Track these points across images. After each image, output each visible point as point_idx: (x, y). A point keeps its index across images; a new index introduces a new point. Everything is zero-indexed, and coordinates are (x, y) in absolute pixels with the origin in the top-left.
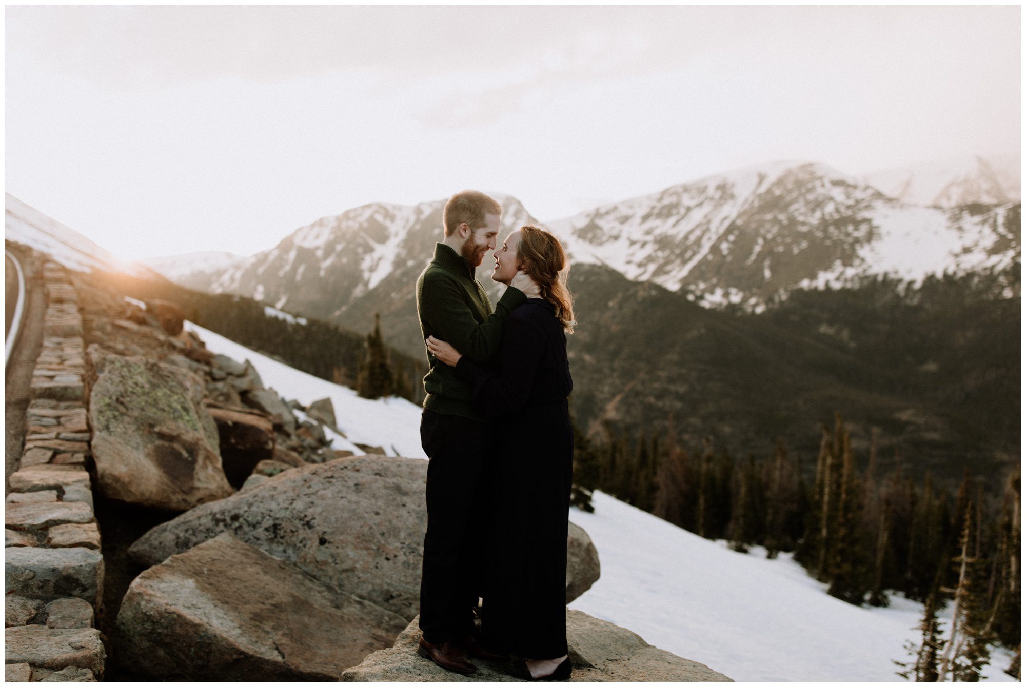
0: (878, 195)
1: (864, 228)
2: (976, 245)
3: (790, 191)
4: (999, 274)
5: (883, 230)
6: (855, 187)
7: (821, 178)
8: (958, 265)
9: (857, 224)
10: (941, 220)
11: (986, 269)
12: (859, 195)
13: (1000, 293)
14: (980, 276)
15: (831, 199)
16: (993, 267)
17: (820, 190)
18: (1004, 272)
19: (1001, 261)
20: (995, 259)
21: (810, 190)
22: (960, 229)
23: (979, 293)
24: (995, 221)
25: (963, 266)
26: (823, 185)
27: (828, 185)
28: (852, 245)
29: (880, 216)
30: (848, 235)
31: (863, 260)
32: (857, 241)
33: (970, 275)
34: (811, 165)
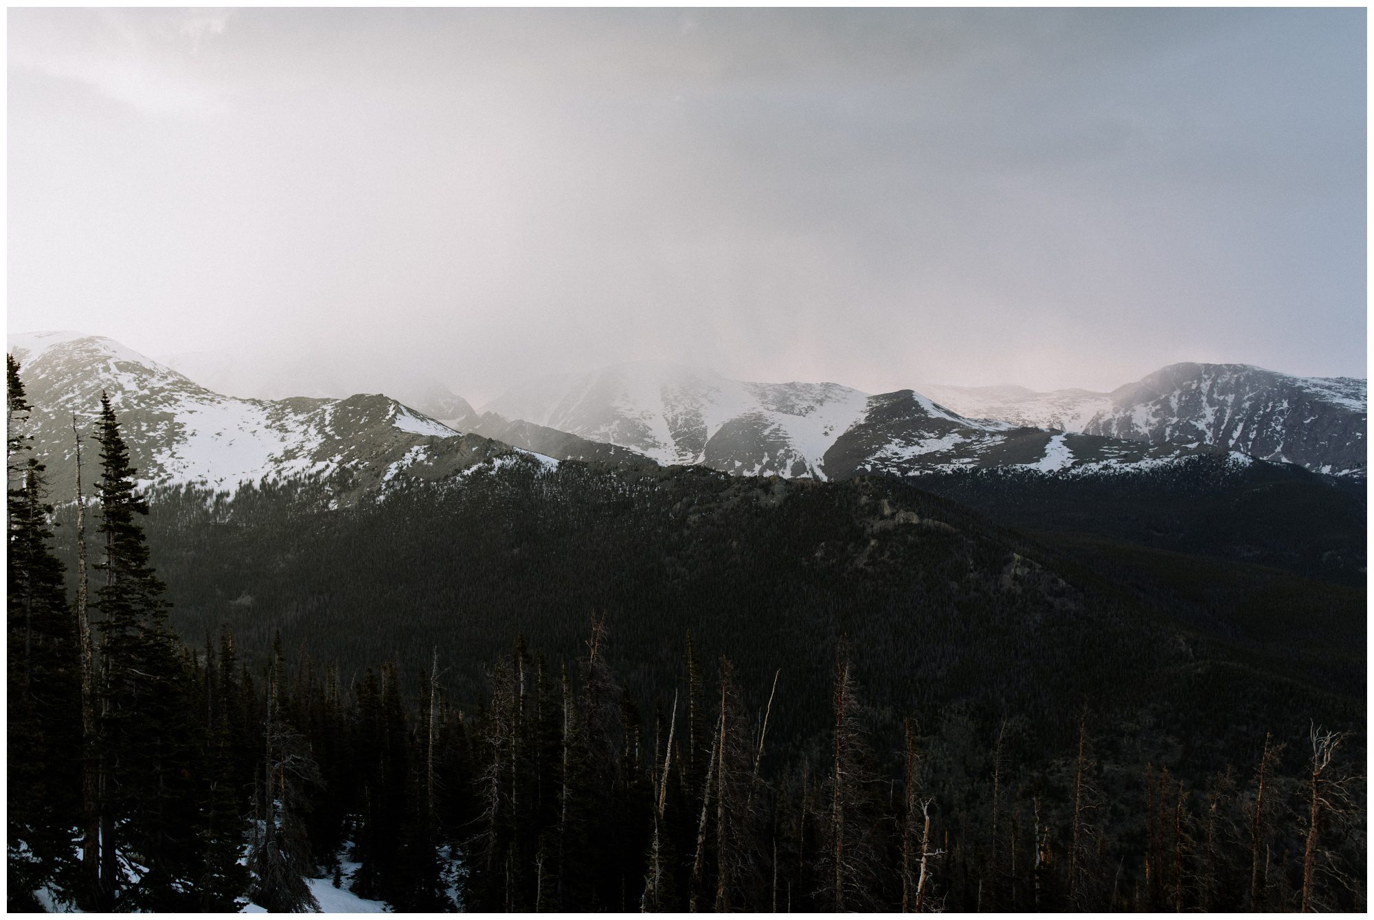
0: (183, 384)
1: (163, 426)
2: (302, 448)
3: (59, 374)
4: (324, 484)
5: (188, 429)
6: (151, 373)
7: (104, 360)
8: (279, 472)
9: (153, 421)
10: (259, 416)
11: (310, 476)
12: (155, 383)
13: (326, 506)
14: (303, 485)
15: (120, 387)
16: (319, 473)
17: (104, 376)
18: (330, 479)
19: (327, 466)
20: (320, 465)
21: (88, 375)
22: (283, 429)
23: (303, 505)
24: (323, 419)
25: (284, 473)
26: (107, 369)
27: (114, 369)
28: (146, 449)
29: (184, 411)
30: (141, 435)
31: (161, 468)
32: (153, 443)
33: (293, 484)
34: (91, 340)
